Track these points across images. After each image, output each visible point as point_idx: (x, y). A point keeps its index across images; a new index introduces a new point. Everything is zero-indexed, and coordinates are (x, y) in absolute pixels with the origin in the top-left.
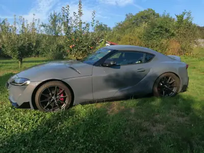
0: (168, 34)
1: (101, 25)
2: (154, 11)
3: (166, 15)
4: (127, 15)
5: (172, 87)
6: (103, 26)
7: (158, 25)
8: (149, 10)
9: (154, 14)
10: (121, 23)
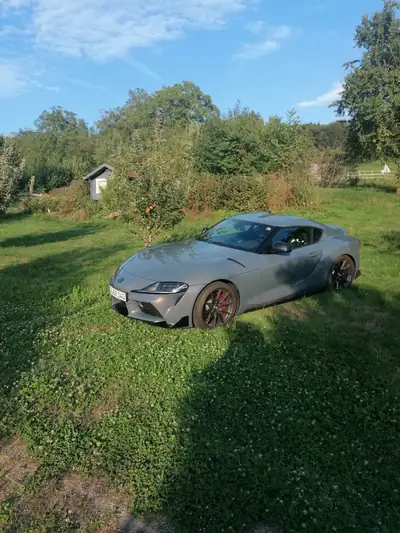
0: (252, 157)
1: (59, 113)
2: (197, 89)
3: (241, 110)
4: (131, 93)
5: (347, 276)
6: (64, 115)
7: (232, 134)
8: (186, 84)
9: (199, 98)
10: (117, 113)
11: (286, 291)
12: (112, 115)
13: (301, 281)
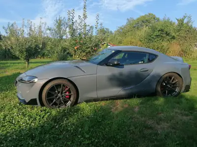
0: (168, 37)
1: (103, 29)
4: (128, 19)
5: (175, 87)
6: (105, 30)
7: (159, 28)
8: (149, 14)
9: (154, 18)
10: (123, 27)
11: (118, 91)
12: (121, 28)
13: (132, 87)
